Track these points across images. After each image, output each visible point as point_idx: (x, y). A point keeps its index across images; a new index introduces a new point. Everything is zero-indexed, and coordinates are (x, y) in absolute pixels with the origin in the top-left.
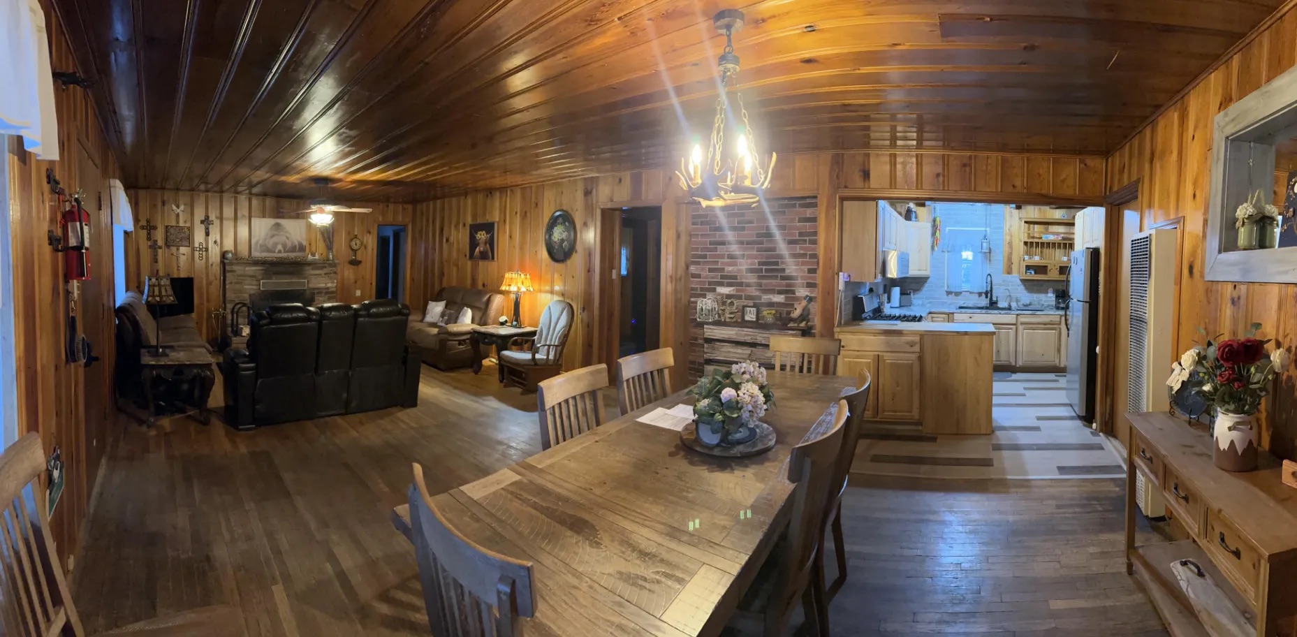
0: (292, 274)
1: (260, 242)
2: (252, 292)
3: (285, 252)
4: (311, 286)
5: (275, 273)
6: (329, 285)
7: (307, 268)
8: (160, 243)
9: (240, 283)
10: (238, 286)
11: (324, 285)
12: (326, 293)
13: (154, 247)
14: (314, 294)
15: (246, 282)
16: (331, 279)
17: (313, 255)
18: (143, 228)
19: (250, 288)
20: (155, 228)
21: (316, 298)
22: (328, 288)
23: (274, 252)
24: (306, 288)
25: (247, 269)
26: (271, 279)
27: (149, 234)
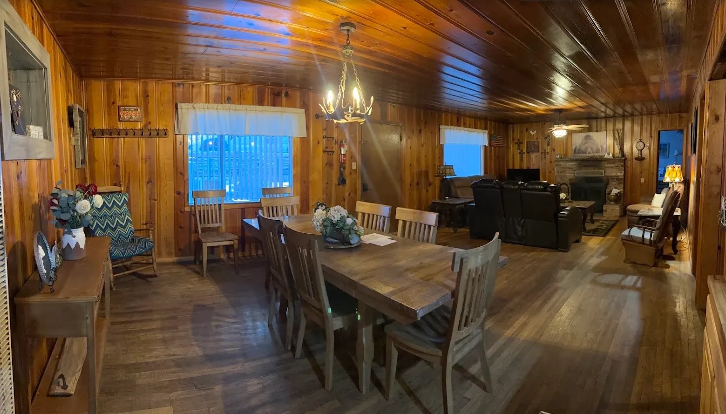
0: (594, 167)
1: (578, 148)
2: (571, 177)
3: (592, 153)
4: (607, 174)
5: (585, 166)
6: (619, 174)
7: (604, 163)
8: (525, 150)
9: (564, 172)
10: (563, 174)
11: (615, 174)
12: (617, 180)
13: (521, 153)
14: (608, 180)
15: (567, 171)
16: (620, 170)
17: (609, 154)
18: (516, 143)
19: (570, 175)
20: (522, 143)
21: (610, 183)
22: (618, 176)
23: (586, 153)
24: (603, 176)
25: (568, 164)
26: (582, 170)
27: (519, 146)
